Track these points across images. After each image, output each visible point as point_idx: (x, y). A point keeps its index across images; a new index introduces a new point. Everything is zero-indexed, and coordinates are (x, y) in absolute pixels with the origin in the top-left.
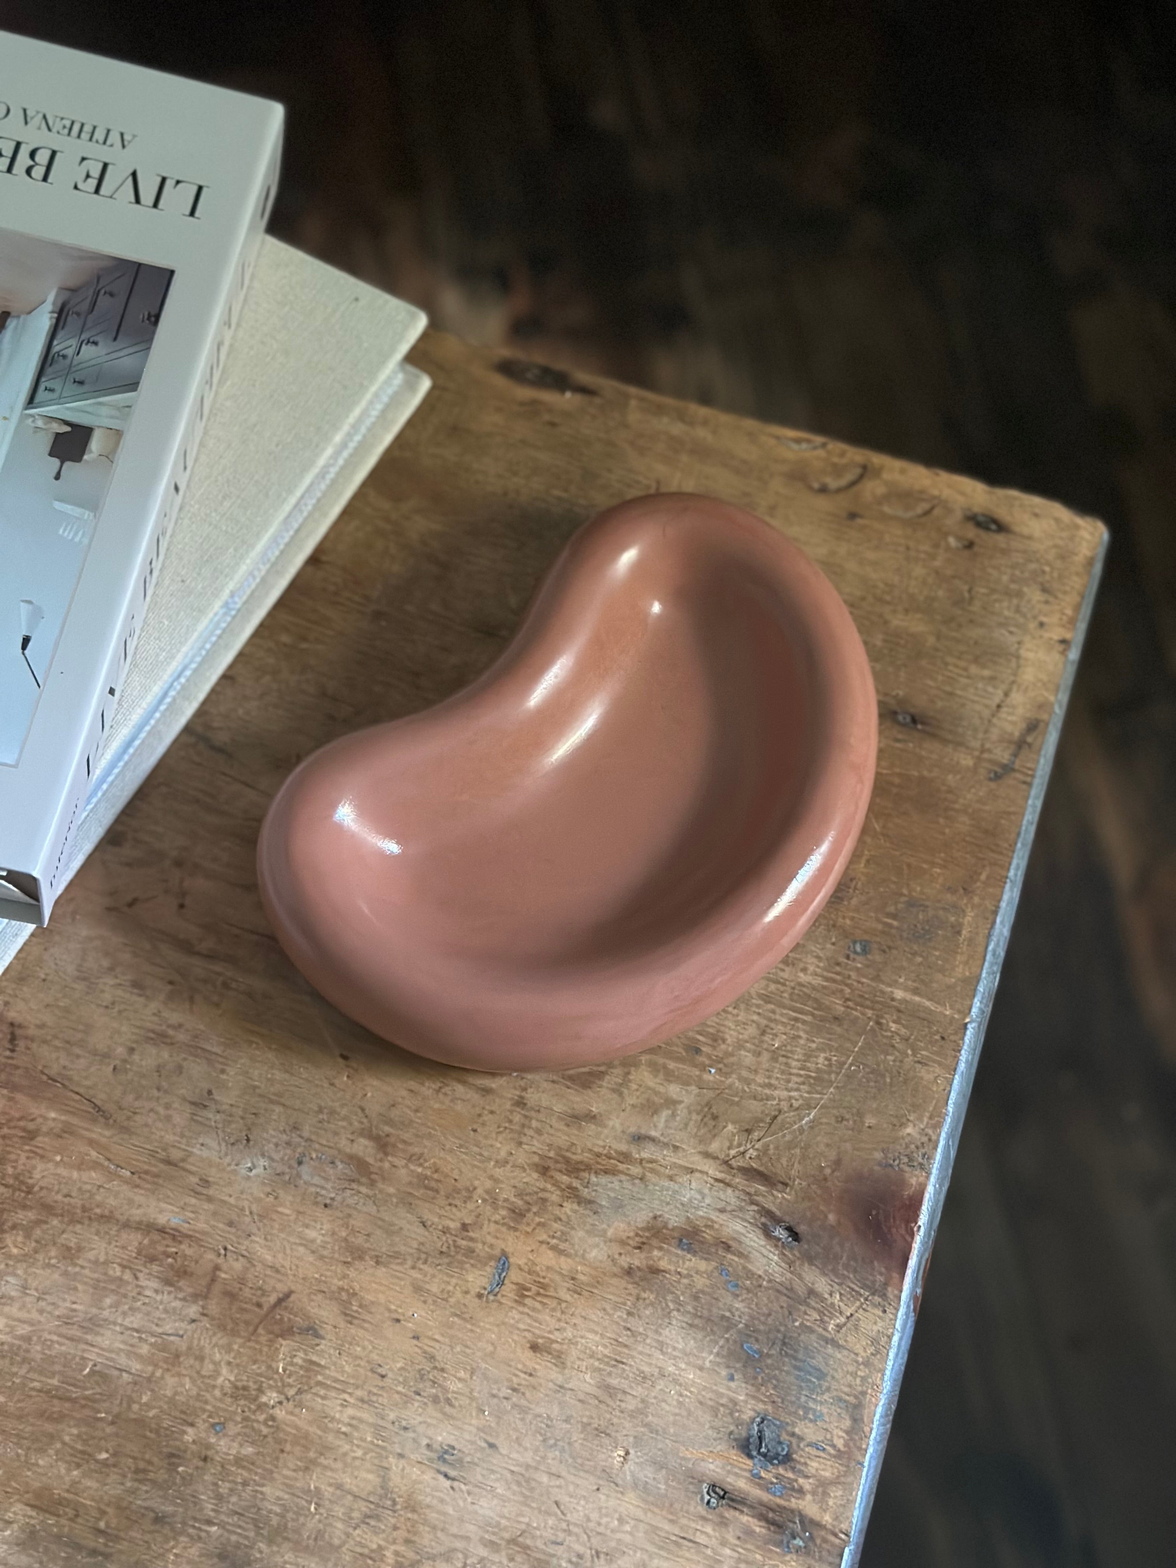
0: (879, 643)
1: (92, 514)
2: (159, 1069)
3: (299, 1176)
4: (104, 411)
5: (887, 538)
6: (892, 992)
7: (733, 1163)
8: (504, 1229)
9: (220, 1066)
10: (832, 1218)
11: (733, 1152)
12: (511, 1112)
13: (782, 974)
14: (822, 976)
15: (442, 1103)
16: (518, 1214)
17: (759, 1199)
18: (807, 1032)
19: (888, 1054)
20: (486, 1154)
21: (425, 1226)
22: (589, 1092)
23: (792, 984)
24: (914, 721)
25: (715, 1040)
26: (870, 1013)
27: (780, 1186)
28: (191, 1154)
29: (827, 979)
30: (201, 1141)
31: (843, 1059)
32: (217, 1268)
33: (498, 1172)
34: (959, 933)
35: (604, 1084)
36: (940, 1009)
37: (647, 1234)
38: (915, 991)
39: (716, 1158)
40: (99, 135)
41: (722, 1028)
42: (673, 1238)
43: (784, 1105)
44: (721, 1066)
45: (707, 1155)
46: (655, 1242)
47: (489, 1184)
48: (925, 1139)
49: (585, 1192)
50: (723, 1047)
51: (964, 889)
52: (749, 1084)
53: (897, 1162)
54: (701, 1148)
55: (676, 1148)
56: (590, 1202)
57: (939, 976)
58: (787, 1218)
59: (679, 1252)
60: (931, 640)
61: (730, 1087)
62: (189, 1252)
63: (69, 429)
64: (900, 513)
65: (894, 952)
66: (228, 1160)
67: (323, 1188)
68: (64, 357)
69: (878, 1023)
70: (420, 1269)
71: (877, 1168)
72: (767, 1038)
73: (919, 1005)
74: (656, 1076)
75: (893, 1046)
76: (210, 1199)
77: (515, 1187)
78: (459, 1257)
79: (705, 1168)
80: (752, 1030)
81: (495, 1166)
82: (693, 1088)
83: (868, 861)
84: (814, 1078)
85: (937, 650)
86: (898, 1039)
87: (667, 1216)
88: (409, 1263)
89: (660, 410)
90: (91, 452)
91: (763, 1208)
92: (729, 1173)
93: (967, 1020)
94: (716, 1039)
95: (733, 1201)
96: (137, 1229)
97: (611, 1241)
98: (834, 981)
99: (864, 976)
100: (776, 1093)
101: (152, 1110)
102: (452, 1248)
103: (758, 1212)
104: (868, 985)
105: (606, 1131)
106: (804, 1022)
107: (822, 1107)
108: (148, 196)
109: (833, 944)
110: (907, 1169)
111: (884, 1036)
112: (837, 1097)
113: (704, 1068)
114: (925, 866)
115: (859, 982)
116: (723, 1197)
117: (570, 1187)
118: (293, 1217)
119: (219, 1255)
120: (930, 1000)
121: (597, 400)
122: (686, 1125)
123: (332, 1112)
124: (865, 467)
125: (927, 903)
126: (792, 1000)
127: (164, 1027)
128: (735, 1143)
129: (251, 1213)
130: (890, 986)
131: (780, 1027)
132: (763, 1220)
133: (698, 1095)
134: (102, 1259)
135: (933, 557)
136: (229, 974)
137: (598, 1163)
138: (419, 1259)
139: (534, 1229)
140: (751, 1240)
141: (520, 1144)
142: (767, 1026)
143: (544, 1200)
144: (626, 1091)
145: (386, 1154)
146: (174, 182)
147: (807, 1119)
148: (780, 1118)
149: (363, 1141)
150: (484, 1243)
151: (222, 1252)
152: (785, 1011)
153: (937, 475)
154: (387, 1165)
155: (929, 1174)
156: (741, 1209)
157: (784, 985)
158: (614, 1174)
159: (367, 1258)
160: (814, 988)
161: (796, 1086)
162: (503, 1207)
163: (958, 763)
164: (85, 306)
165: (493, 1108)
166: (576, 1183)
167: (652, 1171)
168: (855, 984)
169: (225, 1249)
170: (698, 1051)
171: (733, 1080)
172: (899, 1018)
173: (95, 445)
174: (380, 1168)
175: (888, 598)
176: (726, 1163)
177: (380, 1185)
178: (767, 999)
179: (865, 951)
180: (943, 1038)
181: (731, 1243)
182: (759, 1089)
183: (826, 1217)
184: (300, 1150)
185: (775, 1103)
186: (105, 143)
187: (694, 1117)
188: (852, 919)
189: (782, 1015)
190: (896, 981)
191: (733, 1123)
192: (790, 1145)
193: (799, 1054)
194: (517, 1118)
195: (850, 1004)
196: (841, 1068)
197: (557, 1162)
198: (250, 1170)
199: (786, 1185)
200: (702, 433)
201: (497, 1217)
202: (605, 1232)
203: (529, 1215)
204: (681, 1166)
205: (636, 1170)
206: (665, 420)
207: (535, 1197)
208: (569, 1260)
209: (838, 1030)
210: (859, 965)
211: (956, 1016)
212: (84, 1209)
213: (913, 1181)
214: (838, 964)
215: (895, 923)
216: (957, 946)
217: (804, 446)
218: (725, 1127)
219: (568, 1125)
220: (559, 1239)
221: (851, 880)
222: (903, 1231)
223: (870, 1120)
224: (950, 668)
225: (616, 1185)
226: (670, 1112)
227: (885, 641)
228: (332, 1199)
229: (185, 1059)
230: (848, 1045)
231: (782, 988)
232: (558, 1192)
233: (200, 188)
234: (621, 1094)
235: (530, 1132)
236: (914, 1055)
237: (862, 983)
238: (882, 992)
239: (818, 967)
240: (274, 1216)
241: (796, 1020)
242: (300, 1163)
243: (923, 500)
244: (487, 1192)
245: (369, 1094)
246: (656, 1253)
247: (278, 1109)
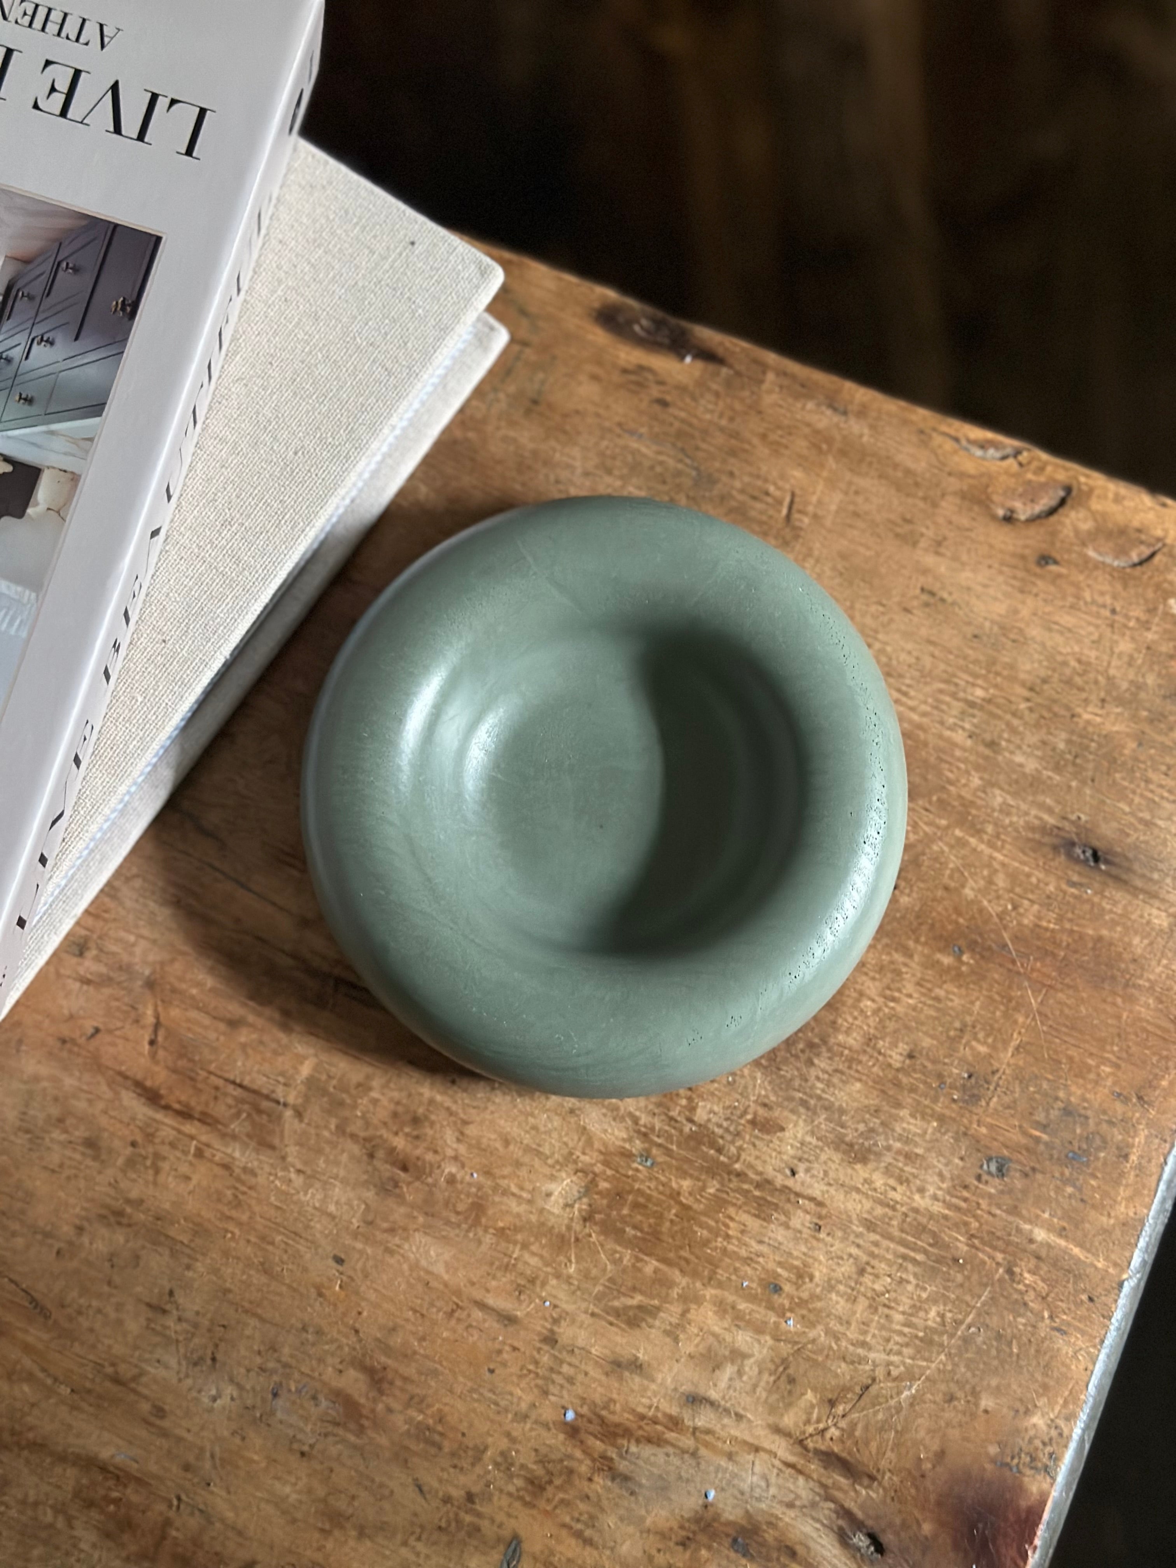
0: (1062, 746)
1: (33, 595)
2: (111, 1258)
3: (272, 1413)
4: (58, 444)
5: (1087, 595)
6: (1031, 1231)
7: (810, 1444)
8: (517, 1504)
9: (186, 1260)
10: (927, 1528)
11: (810, 1429)
12: (539, 1350)
13: (892, 1194)
14: (944, 1201)
15: (454, 1331)
16: (536, 1486)
17: (839, 1495)
18: (915, 1275)
19: (1020, 1315)
20: (503, 1403)
21: (421, 1490)
22: (637, 1332)
23: (904, 1209)
24: (1096, 857)
25: (800, 1276)
26: (999, 1257)
27: (866, 1481)
28: (142, 1373)
29: (949, 1206)
30: (157, 1356)
31: (960, 1317)
32: (167, 1523)
33: (517, 1430)
34: (1126, 1157)
35: (657, 1323)
36: (1091, 1259)
37: (694, 1527)
38: (1061, 1232)
39: (788, 1435)
40: (71, 28)
41: (810, 1261)
42: (727, 1535)
43: (880, 1373)
44: (804, 1312)
45: (777, 1430)
46: (702, 1538)
47: (504, 1443)
48: (1054, 1433)
49: (623, 1466)
50: (809, 1285)
51: (1140, 1098)
52: (837, 1339)
53: (1016, 1461)
54: (771, 1420)
55: (739, 1417)
56: (626, 1478)
57: (1093, 1214)
58: (870, 1523)
59: (732, 1555)
60: (1132, 745)
61: (814, 1341)
62: (135, 1498)
63: (9, 468)
64: (1108, 560)
65: (1039, 1176)
66: (189, 1382)
67: (301, 1430)
68: (9, 360)
69: (1010, 1272)
70: (414, 1547)
71: (989, 1467)
72: (867, 1279)
73: (1065, 1251)
74: (722, 1318)
75: (1025, 1304)
76: (164, 1434)
77: (536, 1450)
78: (462, 1534)
79: (773, 1447)
80: (847, 1268)
81: (513, 1421)
82: (768, 1338)
83: (1017, 1049)
84: (921, 1340)
85: (1136, 759)
86: (1032, 1294)
87: (721, 1505)
88: (399, 1537)
89: (805, 391)
90: (37, 504)
91: (842, 1507)
92: (804, 1457)
93: (1125, 1276)
94: (802, 1275)
95: (804, 1494)
96: (74, 1464)
97: (649, 1531)
98: (958, 1209)
99: (999, 1206)
100: (872, 1355)
101: (99, 1311)
102: (453, 1524)
103: (836, 1512)
104: (1002, 1219)
105: (653, 1387)
106: (915, 1261)
107: (927, 1379)
108: (131, 123)
109: (962, 1159)
110: (1028, 1472)
111: (1016, 1290)
112: (949, 1368)
113: (782, 1313)
114: (1090, 1062)
115: (990, 1213)
116: (792, 1487)
117: (604, 1457)
118: (263, 1465)
119: (170, 1506)
120: (1081, 1245)
121: (724, 371)
122: (755, 1387)
123: (319, 1332)
124: (1068, 490)
125: (1089, 1113)
126: (902, 1230)
127: (118, 1204)
128: (815, 1416)
129: (212, 1456)
130: (1030, 1222)
131: (883, 1265)
132: (841, 1522)
133: (771, 1348)
134: (32, 1497)
135: (1146, 625)
136: (204, 1138)
137: (640, 1428)
138: (413, 1533)
139: (556, 1507)
140: (823, 1546)
141: (545, 1393)
142: (868, 1263)
143: (571, 1472)
144: (682, 1336)
145: (381, 1392)
146: (167, 101)
147: (906, 1393)
148: (874, 1389)
149: (352, 1373)
150: (493, 1521)
151: (175, 1502)
152: (892, 1246)
153: (1164, 505)
154: (380, 1407)
155: (1054, 1479)
156: (814, 1505)
157: (894, 1209)
158: (659, 1445)
159: (348, 1525)
160: (931, 1217)
161: (896, 1348)
162: (518, 1476)
163: (1149, 923)
164: (37, 288)
165: (516, 1344)
166: (612, 1453)
167: (707, 1445)
168: (986, 1216)
169: (179, 1499)
170: (777, 1289)
171: (818, 1332)
172: (1037, 1267)
173: (44, 493)
174: (373, 1411)
175: (1078, 680)
176: (801, 1442)
177: (370, 1433)
178: (870, 1225)
179: (1001, 1171)
180: (1091, 1299)
181: (799, 1549)
182: (851, 1348)
183: (919, 1525)
184: (276, 1378)
185: (867, 1368)
186: (77, 40)
187: (766, 1377)
188: (991, 1127)
189: (888, 1250)
190: (1038, 1217)
191: (814, 1389)
192: (881, 1430)
193: (905, 1304)
194: (545, 1359)
195: (976, 1242)
196: (957, 1329)
197: (590, 1421)
198: (214, 1399)
199: (872, 1478)
200: (856, 427)
201: (511, 1488)
202: (642, 1519)
203: (550, 1489)
204: (745, 1443)
205: (688, 1442)
206: (810, 405)
207: (559, 1467)
208: (595, 1553)
209: (959, 1278)
210: (993, 1191)
211: (1111, 1270)
212: (13, 1433)
213: (1034, 1489)
214: (966, 1187)
215: (1045, 1137)
216: (1122, 1175)
217: (991, 452)
218: (803, 1394)
219: (607, 1374)
220: (586, 1525)
221: (994, 1073)
222: (1013, 1552)
223: (986, 1402)
224: (1151, 787)
225: (661, 1459)
226: (736, 1368)
227: (1069, 742)
228: (312, 1446)
229: (143, 1247)
230: (968, 1298)
231: (891, 1213)
232: (588, 1462)
233: (203, 112)
234: (676, 1340)
235: (559, 1379)
236: (1051, 1317)
237: (994, 1216)
238: (1019, 1230)
239: (940, 1189)
240: (241, 1463)
241: (905, 1257)
242: (275, 1395)
243: (1142, 542)
244: (502, 1454)
245: (365, 1314)
246: (704, 1552)
247: (253, 1322)
